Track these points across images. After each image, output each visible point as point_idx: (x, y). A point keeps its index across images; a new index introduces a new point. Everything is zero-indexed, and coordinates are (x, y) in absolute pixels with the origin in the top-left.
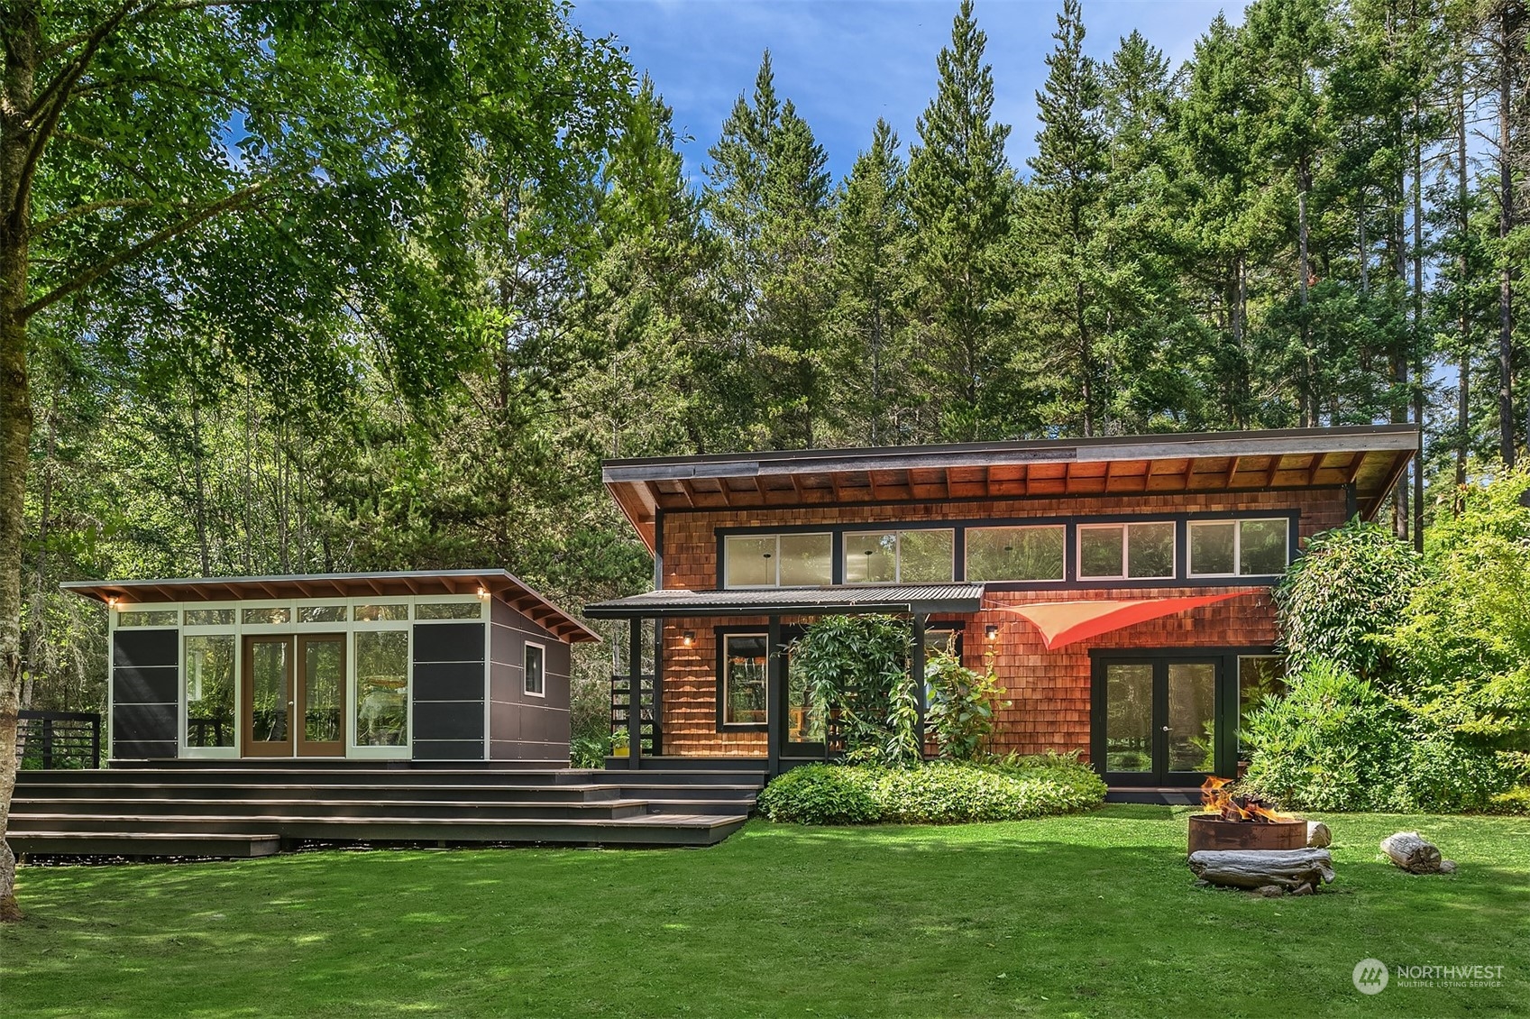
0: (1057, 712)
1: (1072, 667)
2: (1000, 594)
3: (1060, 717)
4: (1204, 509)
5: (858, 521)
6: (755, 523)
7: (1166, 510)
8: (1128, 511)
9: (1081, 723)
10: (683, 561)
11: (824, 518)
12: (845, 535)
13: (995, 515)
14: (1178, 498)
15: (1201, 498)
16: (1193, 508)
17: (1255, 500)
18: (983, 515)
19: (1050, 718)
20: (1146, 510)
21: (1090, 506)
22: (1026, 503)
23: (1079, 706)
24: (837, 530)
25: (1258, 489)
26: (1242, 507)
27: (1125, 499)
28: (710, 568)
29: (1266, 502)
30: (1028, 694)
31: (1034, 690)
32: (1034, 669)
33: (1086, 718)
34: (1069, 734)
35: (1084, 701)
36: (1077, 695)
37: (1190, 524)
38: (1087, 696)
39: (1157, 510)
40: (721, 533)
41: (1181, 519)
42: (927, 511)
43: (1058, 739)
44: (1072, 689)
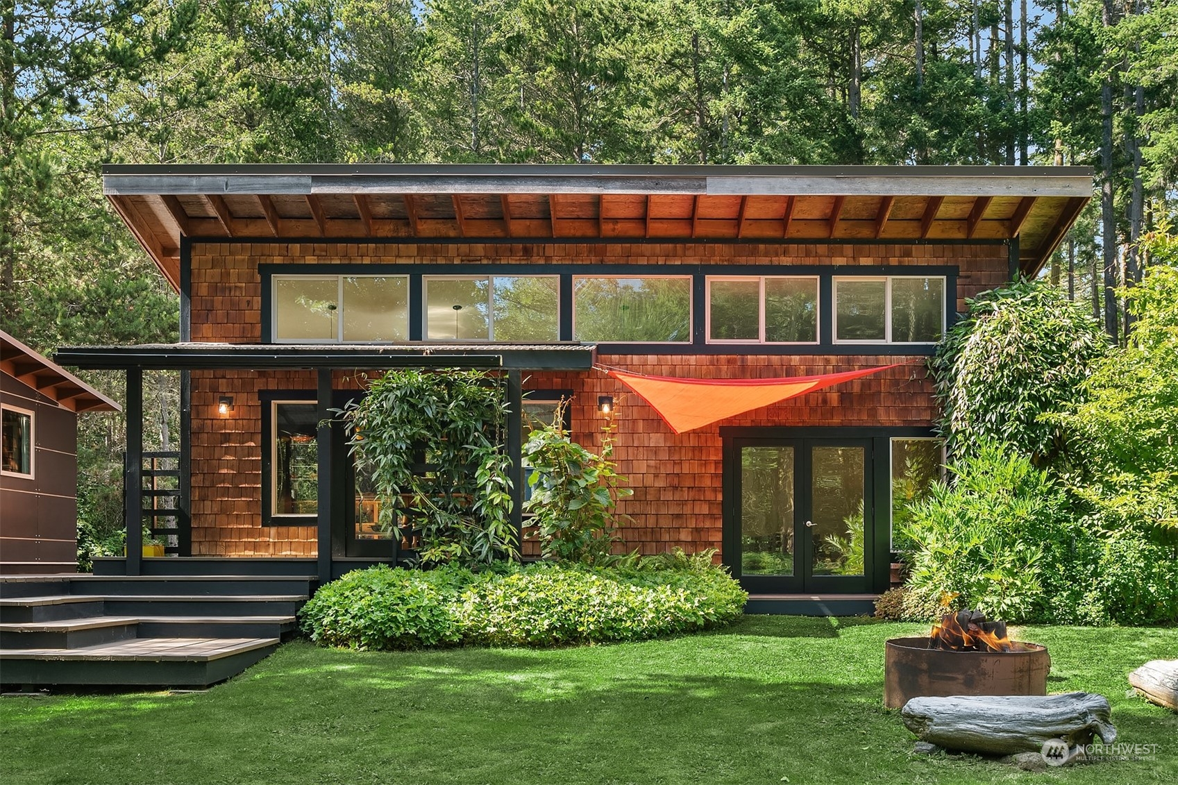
0: (683, 503)
1: (700, 449)
2: (615, 357)
3: (687, 510)
4: (851, 263)
5: (441, 261)
6: (311, 260)
7: (809, 261)
8: (765, 261)
9: (712, 516)
10: (217, 305)
11: (398, 256)
12: (426, 279)
13: (609, 260)
14: (822, 248)
15: (848, 248)
16: (839, 261)
17: (908, 255)
18: (594, 260)
19: (675, 510)
20: (786, 261)
21: (721, 253)
22: (646, 248)
23: (710, 496)
24: (416, 273)
25: (910, 242)
26: (894, 261)
27: (762, 246)
28: (253, 315)
29: (921, 257)
30: (649, 481)
31: (656, 476)
32: (656, 450)
33: (717, 511)
34: (697, 530)
35: (715, 490)
36: (707, 482)
37: (837, 280)
38: (718, 484)
39: (797, 262)
40: (267, 271)
41: (826, 273)
42: (527, 252)
43: (685, 536)
44: (701, 476)
